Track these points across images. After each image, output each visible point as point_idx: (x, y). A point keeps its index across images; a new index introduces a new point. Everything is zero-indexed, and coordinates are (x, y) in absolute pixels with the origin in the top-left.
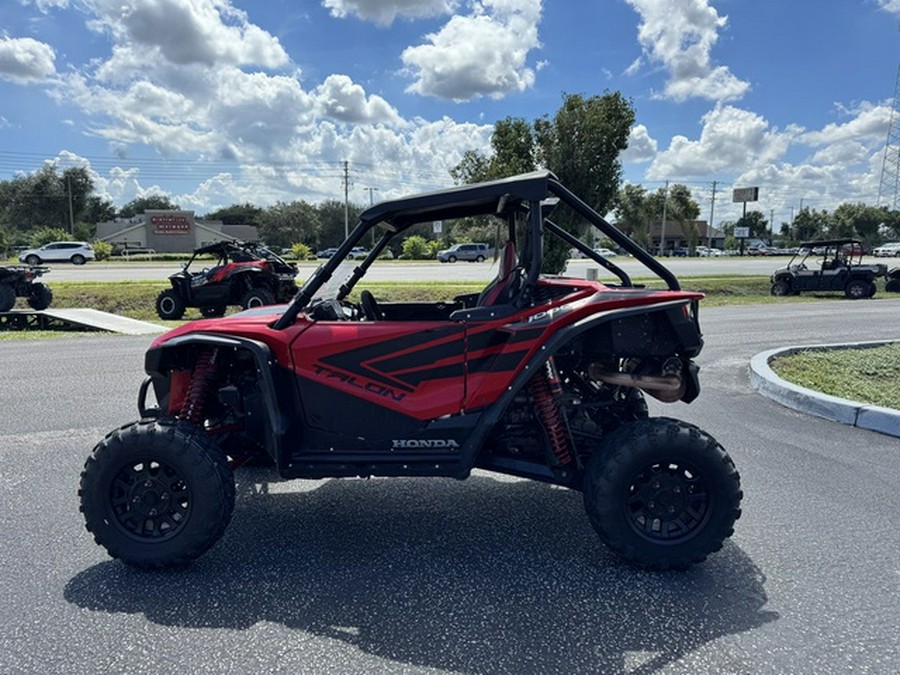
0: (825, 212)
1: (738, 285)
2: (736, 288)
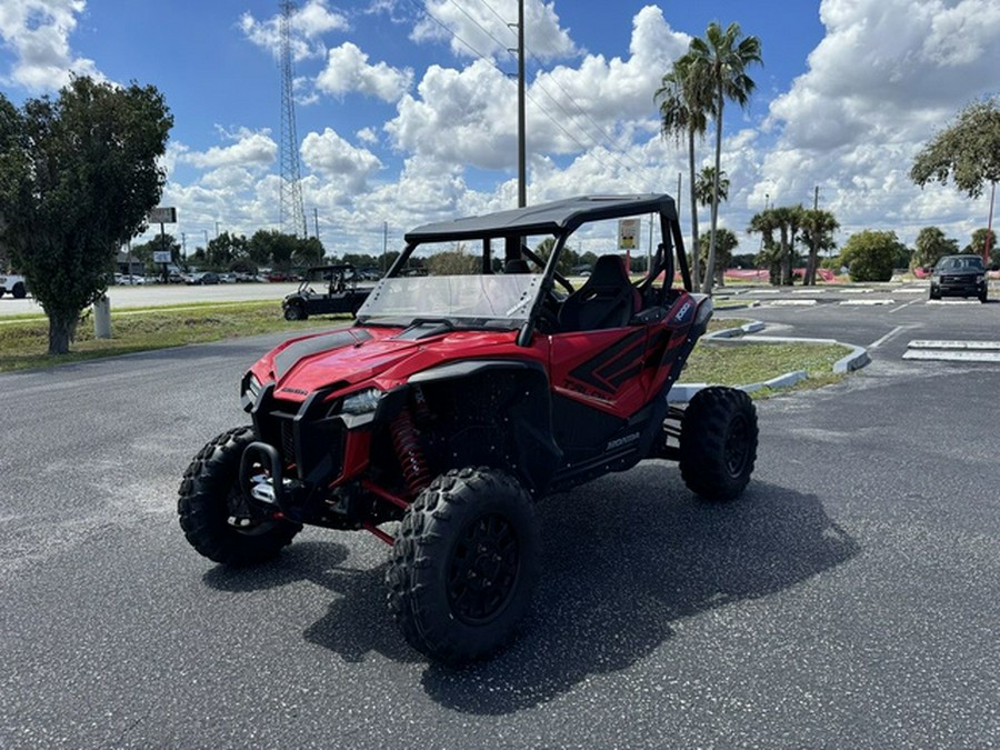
0: (244, 237)
1: (221, 313)
2: (221, 316)
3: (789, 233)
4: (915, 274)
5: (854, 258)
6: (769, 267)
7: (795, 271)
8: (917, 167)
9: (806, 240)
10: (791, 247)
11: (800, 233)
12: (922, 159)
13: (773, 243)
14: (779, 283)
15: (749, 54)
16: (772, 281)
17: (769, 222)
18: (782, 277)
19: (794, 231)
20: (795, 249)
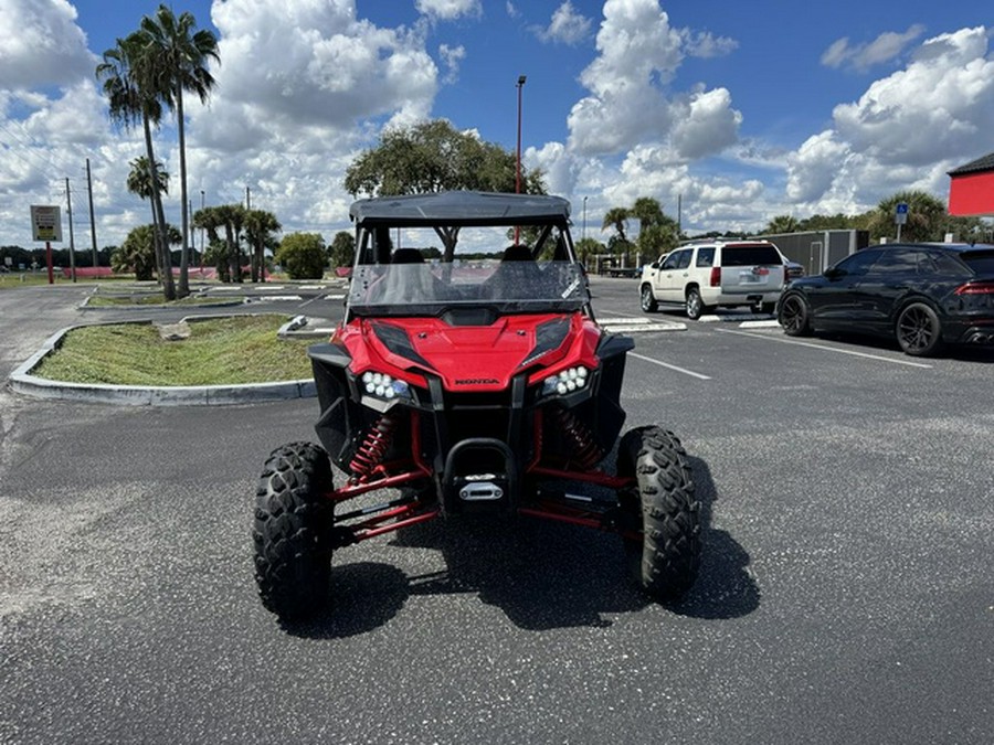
3: (233, 231)
4: (336, 272)
5: (289, 257)
6: (218, 265)
7: (244, 269)
8: (349, 178)
9: (251, 240)
10: (237, 244)
11: (243, 232)
12: (351, 172)
13: (219, 241)
14: (229, 281)
15: (207, 48)
16: (221, 278)
17: (213, 219)
18: (232, 275)
19: (238, 230)
20: (241, 247)
